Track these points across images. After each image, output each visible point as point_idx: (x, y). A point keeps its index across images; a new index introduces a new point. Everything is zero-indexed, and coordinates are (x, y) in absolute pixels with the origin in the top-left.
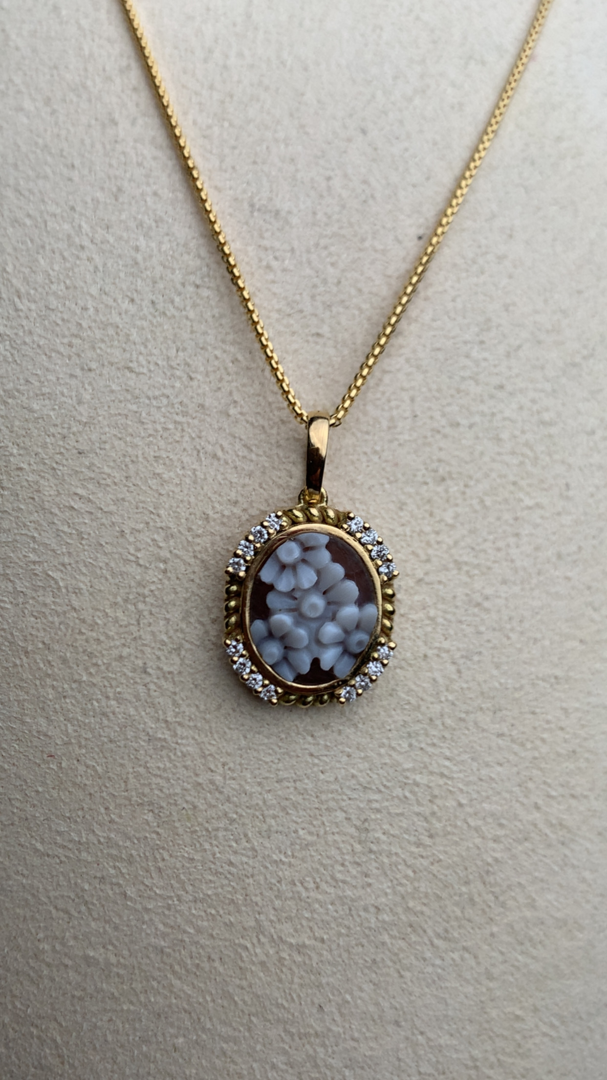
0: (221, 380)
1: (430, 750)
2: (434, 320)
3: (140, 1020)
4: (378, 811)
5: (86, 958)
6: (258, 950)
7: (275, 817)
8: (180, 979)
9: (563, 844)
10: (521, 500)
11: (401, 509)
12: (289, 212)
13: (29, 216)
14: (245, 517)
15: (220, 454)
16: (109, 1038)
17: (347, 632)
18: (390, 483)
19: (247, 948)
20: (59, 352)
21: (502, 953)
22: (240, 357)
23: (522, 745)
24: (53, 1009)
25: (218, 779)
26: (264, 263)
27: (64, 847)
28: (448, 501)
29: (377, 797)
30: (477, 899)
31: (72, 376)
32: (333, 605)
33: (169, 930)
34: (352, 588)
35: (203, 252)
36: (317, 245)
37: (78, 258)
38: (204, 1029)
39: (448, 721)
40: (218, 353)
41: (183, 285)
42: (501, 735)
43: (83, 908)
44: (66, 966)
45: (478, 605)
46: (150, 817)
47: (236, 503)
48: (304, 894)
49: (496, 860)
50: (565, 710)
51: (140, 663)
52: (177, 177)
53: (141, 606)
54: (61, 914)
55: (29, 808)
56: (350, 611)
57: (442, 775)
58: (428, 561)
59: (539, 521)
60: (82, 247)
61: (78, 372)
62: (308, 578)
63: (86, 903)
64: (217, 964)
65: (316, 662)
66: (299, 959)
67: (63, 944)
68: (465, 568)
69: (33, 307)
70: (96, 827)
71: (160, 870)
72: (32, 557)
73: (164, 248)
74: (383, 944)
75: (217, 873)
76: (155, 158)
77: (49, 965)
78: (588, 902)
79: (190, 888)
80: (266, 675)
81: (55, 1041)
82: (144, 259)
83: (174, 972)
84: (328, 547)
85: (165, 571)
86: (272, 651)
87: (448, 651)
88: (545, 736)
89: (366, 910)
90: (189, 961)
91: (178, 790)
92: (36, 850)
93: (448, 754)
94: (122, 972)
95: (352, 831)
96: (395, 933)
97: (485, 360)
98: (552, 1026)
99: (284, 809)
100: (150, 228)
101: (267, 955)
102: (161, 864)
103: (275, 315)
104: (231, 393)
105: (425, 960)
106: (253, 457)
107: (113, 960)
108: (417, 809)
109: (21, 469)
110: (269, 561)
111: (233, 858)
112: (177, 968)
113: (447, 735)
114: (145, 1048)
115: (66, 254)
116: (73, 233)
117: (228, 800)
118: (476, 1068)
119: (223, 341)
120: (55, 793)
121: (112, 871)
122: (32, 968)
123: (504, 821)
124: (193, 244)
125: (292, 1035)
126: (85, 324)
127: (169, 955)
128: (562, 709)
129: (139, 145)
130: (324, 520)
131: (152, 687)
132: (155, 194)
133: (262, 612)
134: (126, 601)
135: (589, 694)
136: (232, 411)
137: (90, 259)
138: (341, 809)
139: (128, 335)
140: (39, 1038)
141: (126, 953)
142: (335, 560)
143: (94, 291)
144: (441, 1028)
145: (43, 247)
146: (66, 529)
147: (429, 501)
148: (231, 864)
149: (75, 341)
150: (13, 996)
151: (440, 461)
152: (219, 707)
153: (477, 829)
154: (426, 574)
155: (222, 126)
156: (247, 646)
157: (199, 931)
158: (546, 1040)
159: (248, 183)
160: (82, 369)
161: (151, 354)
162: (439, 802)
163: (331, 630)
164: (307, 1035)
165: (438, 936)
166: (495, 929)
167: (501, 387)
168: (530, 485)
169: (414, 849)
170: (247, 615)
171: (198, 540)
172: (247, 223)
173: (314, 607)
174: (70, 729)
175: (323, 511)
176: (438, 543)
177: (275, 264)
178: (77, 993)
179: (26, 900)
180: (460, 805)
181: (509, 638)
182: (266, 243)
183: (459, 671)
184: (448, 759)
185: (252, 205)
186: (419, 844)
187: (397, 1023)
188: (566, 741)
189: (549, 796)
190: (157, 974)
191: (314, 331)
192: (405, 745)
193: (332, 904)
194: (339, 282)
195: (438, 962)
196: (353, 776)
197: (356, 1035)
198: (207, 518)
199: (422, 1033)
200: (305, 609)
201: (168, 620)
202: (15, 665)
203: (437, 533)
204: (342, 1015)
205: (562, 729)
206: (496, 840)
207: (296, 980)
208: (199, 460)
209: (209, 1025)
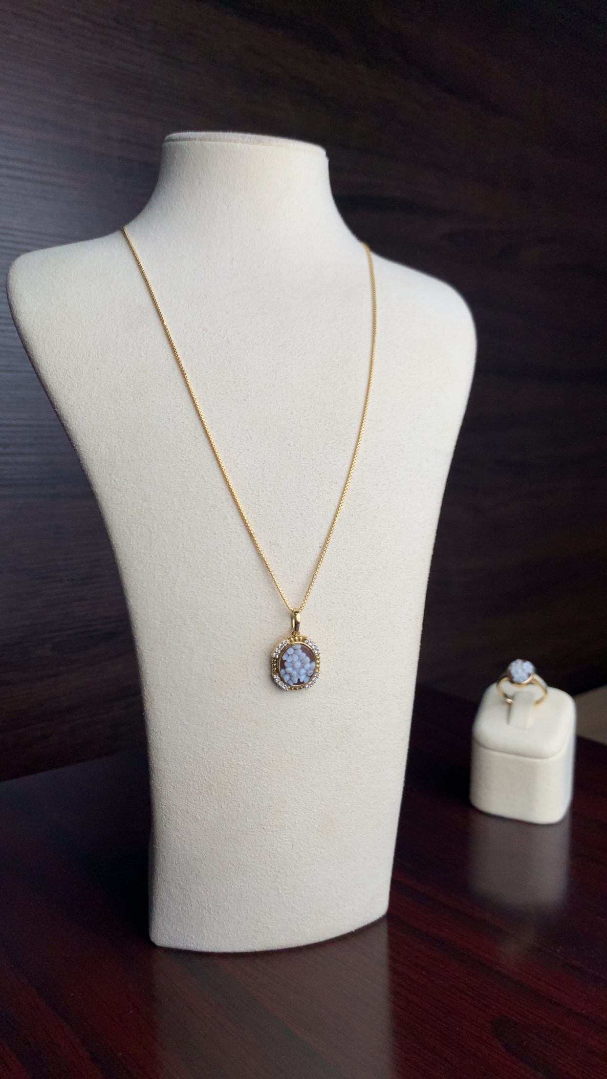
0: (266, 598)
1: (330, 697)
2: (325, 572)
3: (254, 780)
4: (317, 716)
5: (238, 764)
6: (286, 757)
7: (289, 721)
8: (265, 767)
9: (369, 718)
10: (353, 622)
11: (319, 630)
12: (282, 544)
13: (204, 550)
14: (275, 638)
15: (267, 620)
16: (245, 786)
17: (307, 671)
18: (316, 623)
19: (283, 757)
20: (217, 593)
21: (353, 750)
22: (270, 590)
23: (356, 692)
24: (229, 780)
25: (273, 712)
26: (275, 561)
27: (230, 735)
28: (332, 626)
29: (316, 712)
30: (345, 736)
31: (222, 600)
32: (303, 664)
33: (261, 754)
34: (308, 659)
35: (258, 560)
36: (290, 554)
37: (220, 563)
38: (272, 780)
39: (335, 689)
40: (264, 590)
41: (252, 570)
42: (350, 690)
43: (236, 751)
44: (232, 767)
45: (342, 655)
46: (254, 724)
47: (272, 634)
48: (298, 740)
49: (350, 725)
50: (367, 681)
51: (248, 682)
52: (248, 535)
53: (247, 666)
54: (230, 753)
55: (219, 725)
56: (308, 666)
57: (334, 704)
58: (328, 644)
59: (358, 628)
60: (221, 560)
61: (223, 599)
62: (296, 658)
63: (237, 749)
64: (275, 762)
65: (299, 680)
66: (297, 758)
67: (231, 762)
68: (338, 645)
69: (208, 579)
70: (239, 728)
71: (258, 738)
72: (214, 654)
73: (246, 559)
74: (320, 751)
75: (273, 737)
76: (240, 530)
77: (227, 768)
78: (377, 733)
79: (266, 742)
80: (285, 683)
81: (229, 789)
82: (240, 563)
83: (263, 766)
84: (301, 648)
85: (254, 656)
86: (287, 678)
87: (334, 669)
88: (362, 689)
89: (315, 743)
90: (267, 762)
91: (261, 716)
92: (222, 736)
93: (335, 698)
94: (248, 767)
95: (310, 722)
96: (323, 748)
97: (341, 582)
98: (369, 769)
99: (291, 718)
100: (241, 553)
101: (288, 758)
102: (258, 737)
103: (280, 577)
104: (269, 602)
105: (331, 754)
106: (277, 620)
107: (246, 764)
108: (327, 714)
109: (209, 629)
110: (285, 654)
111: (278, 733)
112: (264, 764)
113: (335, 692)
114: (256, 788)
115: (217, 562)
116: (218, 555)
117: (276, 717)
118: (347, 783)
119: (266, 586)
120: (226, 720)
121: (244, 740)
122: (222, 769)
123: (352, 714)
124: (254, 557)
125: (296, 779)
126: (225, 584)
127: (261, 761)
128: (367, 680)
129: (235, 525)
130: (299, 640)
131: (252, 688)
132: (242, 542)
133: (283, 667)
134: (243, 665)
135: (375, 675)
136: (270, 607)
137: (224, 564)
138: (307, 716)
139: (237, 587)
140: (225, 788)
141: (249, 762)
142: (303, 652)
143: (226, 573)
144: (337, 773)
145: (209, 560)
146: (224, 646)
147: (327, 627)
148: (277, 734)
149: (222, 589)
150: (217, 778)
151: (330, 614)
152: (271, 692)
153: (344, 717)
154: (327, 648)
155: (259, 517)
156: (280, 676)
157: (269, 753)
158: (367, 773)
159: (269, 535)
160: (225, 598)
161: (245, 592)
162: (333, 711)
163: (303, 671)
164: (300, 779)
165: (335, 748)
166: (350, 744)
167: (345, 590)
168: (355, 617)
169: (327, 725)
170: (279, 667)
171: (262, 646)
172: (269, 549)
173: (298, 665)
174: (230, 701)
175: (299, 637)
176: (330, 638)
177: (278, 561)
178: (236, 775)
179: (219, 750)
180: (339, 711)
181: (351, 663)
182: (275, 554)
183: (337, 674)
184: (336, 699)
185: (270, 543)
186: (328, 723)
187: (325, 773)
188: (368, 689)
189: (364, 705)
190: (258, 766)
191: (292, 580)
192: (324, 697)
193: (306, 742)
194: (298, 564)
195: (335, 755)
196: (310, 707)
197: (314, 777)
198: (265, 639)
199: (332, 775)
200: (296, 666)
201: (255, 669)
202: (212, 685)
203: (330, 636)
204: (309, 772)
205: (367, 686)
206: (350, 719)
207: (297, 764)
208: (261, 622)
209: (273, 779)
